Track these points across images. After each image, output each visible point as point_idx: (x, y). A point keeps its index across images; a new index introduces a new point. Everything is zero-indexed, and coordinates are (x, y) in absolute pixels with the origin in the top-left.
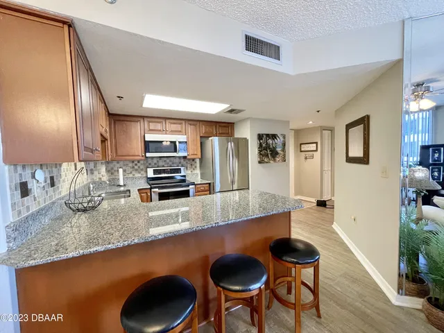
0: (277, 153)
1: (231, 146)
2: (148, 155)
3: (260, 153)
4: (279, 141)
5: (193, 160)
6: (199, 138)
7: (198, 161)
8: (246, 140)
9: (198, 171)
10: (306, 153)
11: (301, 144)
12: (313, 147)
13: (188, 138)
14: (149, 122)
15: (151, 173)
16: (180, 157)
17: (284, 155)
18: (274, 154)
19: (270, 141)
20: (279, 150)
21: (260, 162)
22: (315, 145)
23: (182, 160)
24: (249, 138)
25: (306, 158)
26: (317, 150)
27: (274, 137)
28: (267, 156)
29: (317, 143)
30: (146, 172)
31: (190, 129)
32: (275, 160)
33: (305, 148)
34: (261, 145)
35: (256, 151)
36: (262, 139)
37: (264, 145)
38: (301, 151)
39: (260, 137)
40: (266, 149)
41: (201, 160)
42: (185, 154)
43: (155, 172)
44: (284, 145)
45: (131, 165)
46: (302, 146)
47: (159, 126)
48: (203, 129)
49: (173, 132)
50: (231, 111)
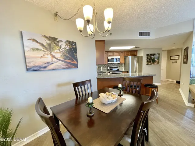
0: (155, 61)
1: (135, 59)
2: (109, 63)
3: (147, 61)
4: (156, 56)
5: (122, 64)
6: (124, 57)
7: (123, 64)
8: (142, 57)
9: (123, 68)
10: (173, 60)
11: (171, 56)
12: (177, 57)
13: (120, 57)
14: (109, 53)
15: (109, 68)
16: (117, 63)
17: (159, 62)
18: (154, 61)
19: (152, 56)
20: (156, 60)
21: (147, 64)
22: (178, 56)
23: (118, 64)
24: (143, 55)
25: (173, 63)
26: (179, 59)
27: (154, 55)
28: (150, 62)
29: (179, 56)
30: (107, 68)
31: (121, 54)
32: (154, 64)
33: (172, 58)
34: (148, 58)
35: (146, 60)
36: (148, 56)
37: (149, 58)
38: (171, 60)
39: (147, 55)
40: (150, 59)
41: (124, 64)
42: (119, 62)
43: (110, 68)
44: (159, 58)
45: (103, 66)
46: (171, 57)
47: (112, 54)
48: (126, 54)
49: (116, 55)
50: (136, 48)
